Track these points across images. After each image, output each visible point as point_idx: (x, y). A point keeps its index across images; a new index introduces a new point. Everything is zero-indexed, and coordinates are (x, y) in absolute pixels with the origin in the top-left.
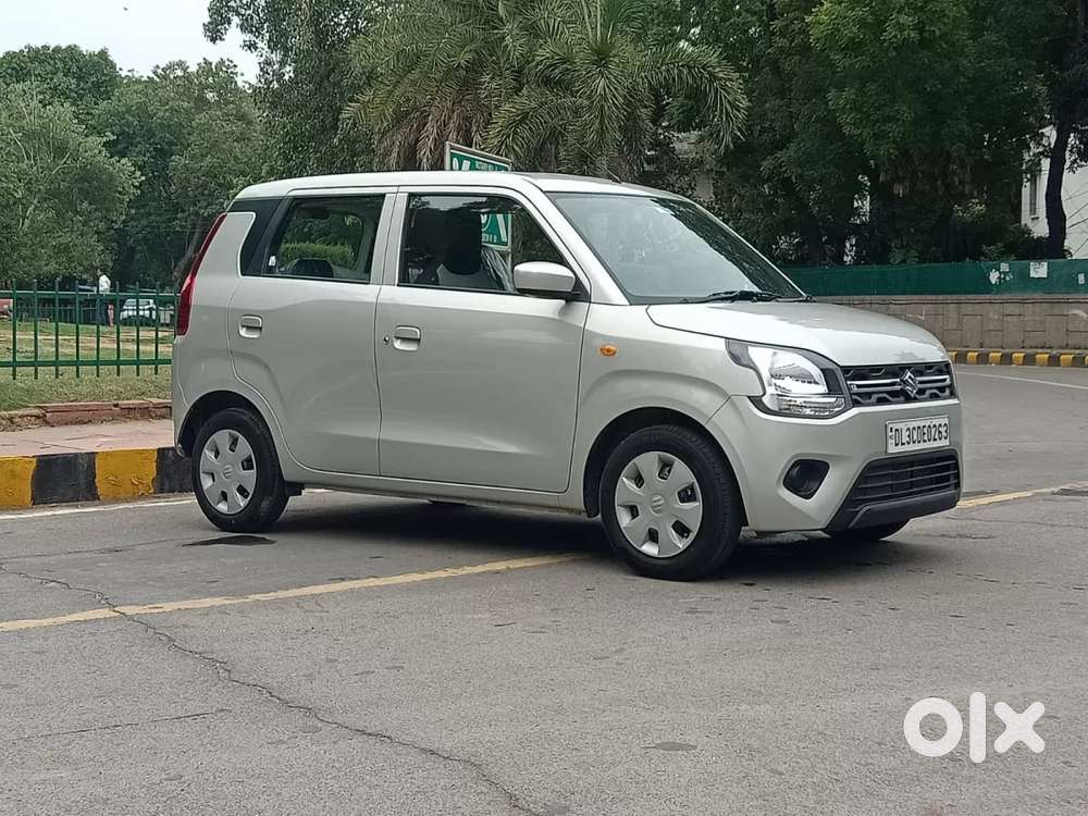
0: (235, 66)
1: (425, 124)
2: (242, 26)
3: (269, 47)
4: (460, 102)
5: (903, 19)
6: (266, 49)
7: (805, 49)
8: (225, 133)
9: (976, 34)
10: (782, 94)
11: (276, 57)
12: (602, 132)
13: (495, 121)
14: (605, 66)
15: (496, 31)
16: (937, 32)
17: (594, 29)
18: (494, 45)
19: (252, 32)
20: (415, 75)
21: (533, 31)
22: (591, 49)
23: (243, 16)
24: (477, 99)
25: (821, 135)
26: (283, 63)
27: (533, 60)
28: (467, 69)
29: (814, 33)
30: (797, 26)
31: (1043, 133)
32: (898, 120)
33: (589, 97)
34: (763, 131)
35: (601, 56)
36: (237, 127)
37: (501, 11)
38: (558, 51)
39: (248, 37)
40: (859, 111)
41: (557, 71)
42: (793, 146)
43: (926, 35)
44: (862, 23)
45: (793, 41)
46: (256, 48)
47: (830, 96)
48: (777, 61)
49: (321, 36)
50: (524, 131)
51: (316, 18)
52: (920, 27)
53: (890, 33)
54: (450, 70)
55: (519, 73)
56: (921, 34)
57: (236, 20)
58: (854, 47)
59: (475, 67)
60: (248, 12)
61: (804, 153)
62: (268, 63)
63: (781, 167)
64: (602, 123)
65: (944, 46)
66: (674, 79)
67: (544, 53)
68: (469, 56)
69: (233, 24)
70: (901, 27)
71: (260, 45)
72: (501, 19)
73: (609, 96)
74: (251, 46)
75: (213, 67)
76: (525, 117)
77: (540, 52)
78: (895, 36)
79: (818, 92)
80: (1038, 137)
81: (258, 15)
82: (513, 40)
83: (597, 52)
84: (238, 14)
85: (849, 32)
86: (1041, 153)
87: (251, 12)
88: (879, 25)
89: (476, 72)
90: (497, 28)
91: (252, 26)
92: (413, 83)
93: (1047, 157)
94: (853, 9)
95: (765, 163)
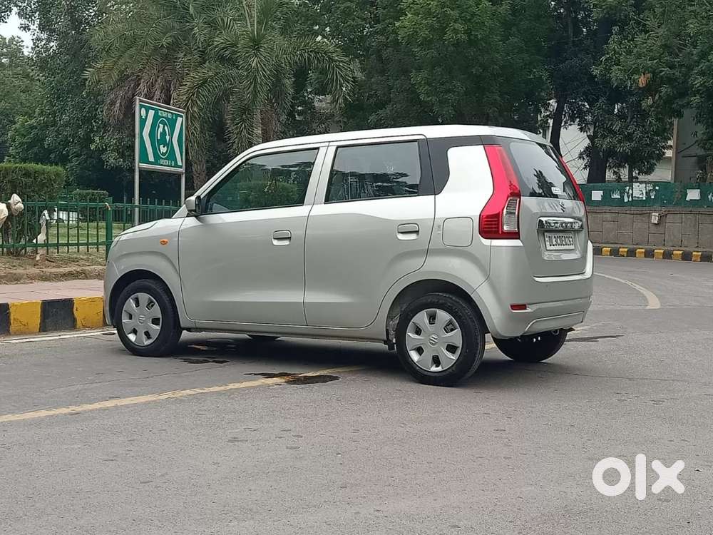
0: (22, 41)
1: (140, 84)
2: (19, 13)
3: (39, 29)
4: (163, 70)
5: (457, 26)
6: (38, 31)
7: (396, 43)
8: (14, 86)
9: (505, 39)
10: (383, 72)
11: (44, 36)
12: (255, 93)
13: (184, 84)
14: (258, 49)
15: (188, 24)
16: (479, 36)
17: (252, 25)
18: (187, 33)
19: (26, 18)
20: (133, 50)
21: (213, 25)
22: (250, 38)
23: (20, 6)
24: (174, 69)
25: (407, 100)
26: (49, 40)
27: (213, 44)
28: (168, 48)
29: (401, 34)
30: (390, 28)
31: (549, 103)
32: (455, 92)
33: (247, 70)
34: (370, 96)
35: (256, 44)
36: (23, 83)
37: (191, 10)
38: (230, 40)
39: (24, 21)
40: (429, 85)
41: (228, 52)
42: (389, 107)
43: (472, 37)
44: (432, 28)
45: (388, 38)
46: (29, 30)
47: (412, 75)
48: (379, 51)
49: (76, 23)
50: (204, 92)
51: (72, 11)
52: (468, 32)
53: (449, 35)
54: (156, 49)
55: (203, 52)
56: (469, 37)
57: (15, 10)
58: (426, 43)
59: (174, 47)
60: (24, 5)
61: (396, 112)
62: (39, 39)
63: (381, 120)
64: (255, 87)
65: (484, 45)
66: (305, 59)
67: (219, 40)
68: (170, 40)
69: (13, 12)
70: (455, 31)
71: (32, 27)
72: (191, 16)
73: (260, 69)
74: (26, 28)
75: (7, 41)
76: (205, 81)
77: (217, 39)
78: (452, 37)
79: (406, 72)
80: (547, 106)
81: (31, 7)
82: (199, 31)
83: (253, 40)
84: (17, 6)
85: (424, 33)
86: (548, 116)
87: (25, 4)
88: (443, 30)
89: (175, 51)
90: (188, 22)
91: (26, 14)
92: (131, 57)
93: (551, 118)
94: (426, 19)
95: (371, 118)
